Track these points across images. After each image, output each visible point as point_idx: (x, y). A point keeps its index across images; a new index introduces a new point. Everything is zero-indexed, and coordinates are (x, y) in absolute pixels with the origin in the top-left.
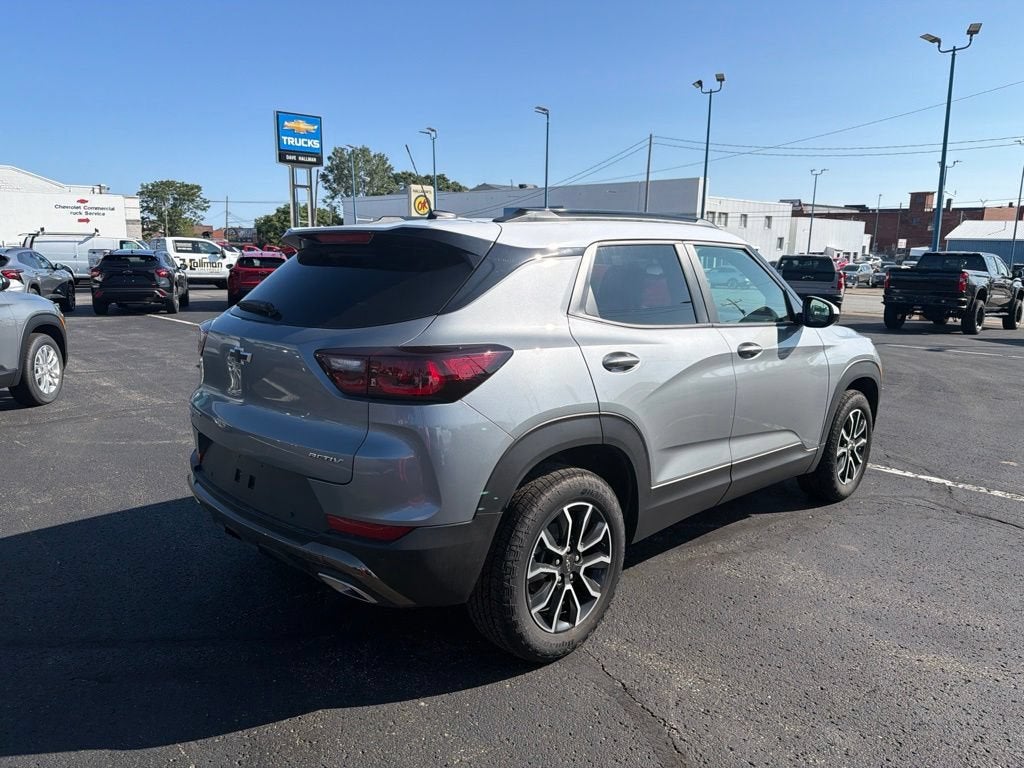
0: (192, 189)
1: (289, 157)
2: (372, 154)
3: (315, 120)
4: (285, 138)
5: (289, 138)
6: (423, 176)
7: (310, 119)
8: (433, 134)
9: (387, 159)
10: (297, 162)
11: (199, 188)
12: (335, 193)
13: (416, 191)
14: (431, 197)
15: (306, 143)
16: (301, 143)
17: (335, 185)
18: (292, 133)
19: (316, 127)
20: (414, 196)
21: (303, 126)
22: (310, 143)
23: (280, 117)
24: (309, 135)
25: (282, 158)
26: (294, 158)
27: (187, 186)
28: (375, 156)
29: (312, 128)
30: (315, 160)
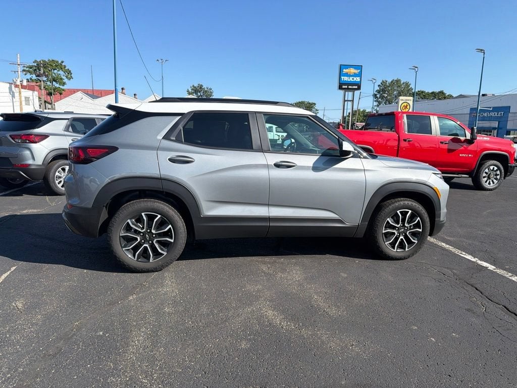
0: (312, 104)
1: (344, 87)
2: (402, 82)
3: (359, 67)
4: (343, 77)
5: (345, 77)
6: (430, 92)
7: (355, 67)
8: (416, 69)
9: (410, 85)
10: (348, 89)
11: (315, 104)
12: (380, 103)
13: (403, 100)
14: (411, 103)
15: (353, 79)
16: (351, 79)
17: (380, 100)
18: (347, 75)
19: (359, 71)
20: (401, 102)
21: (353, 71)
22: (355, 79)
23: (342, 67)
24: (355, 75)
25: (340, 88)
26: (346, 87)
27: (310, 103)
28: (403, 83)
29: (357, 71)
30: (356, 87)
